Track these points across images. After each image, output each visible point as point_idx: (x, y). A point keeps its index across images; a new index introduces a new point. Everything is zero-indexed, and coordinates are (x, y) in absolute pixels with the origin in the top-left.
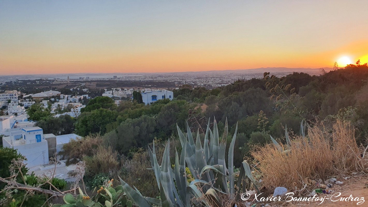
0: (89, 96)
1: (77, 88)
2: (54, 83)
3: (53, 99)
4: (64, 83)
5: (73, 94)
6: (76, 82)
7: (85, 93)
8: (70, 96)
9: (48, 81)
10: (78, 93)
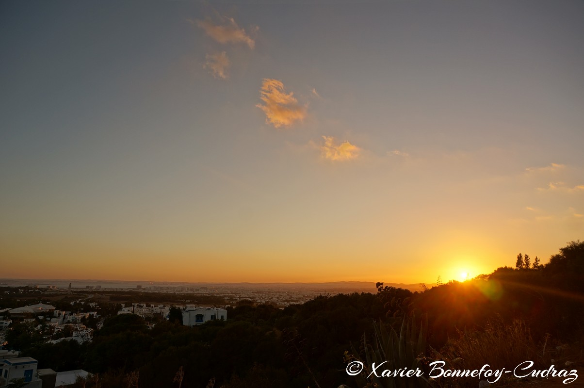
0: (97, 314)
1: (81, 301)
2: (46, 293)
3: (41, 317)
4: (62, 293)
5: (75, 310)
6: (80, 292)
7: (93, 310)
8: (69, 312)
9: (37, 290)
10: (82, 309)
